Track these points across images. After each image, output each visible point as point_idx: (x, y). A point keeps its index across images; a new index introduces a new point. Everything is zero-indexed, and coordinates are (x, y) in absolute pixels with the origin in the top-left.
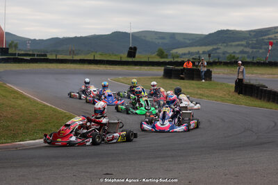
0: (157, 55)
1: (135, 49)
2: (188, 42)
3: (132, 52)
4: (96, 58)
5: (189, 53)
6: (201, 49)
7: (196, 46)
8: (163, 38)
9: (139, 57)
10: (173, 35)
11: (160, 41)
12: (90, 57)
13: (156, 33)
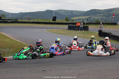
0: (65, 20)
1: (56, 17)
2: (78, 14)
3: (54, 19)
4: (39, 21)
5: (79, 19)
6: (84, 17)
7: (82, 16)
8: (68, 13)
9: (57, 21)
10: (72, 12)
11: (67, 14)
12: (37, 21)
13: (65, 10)
